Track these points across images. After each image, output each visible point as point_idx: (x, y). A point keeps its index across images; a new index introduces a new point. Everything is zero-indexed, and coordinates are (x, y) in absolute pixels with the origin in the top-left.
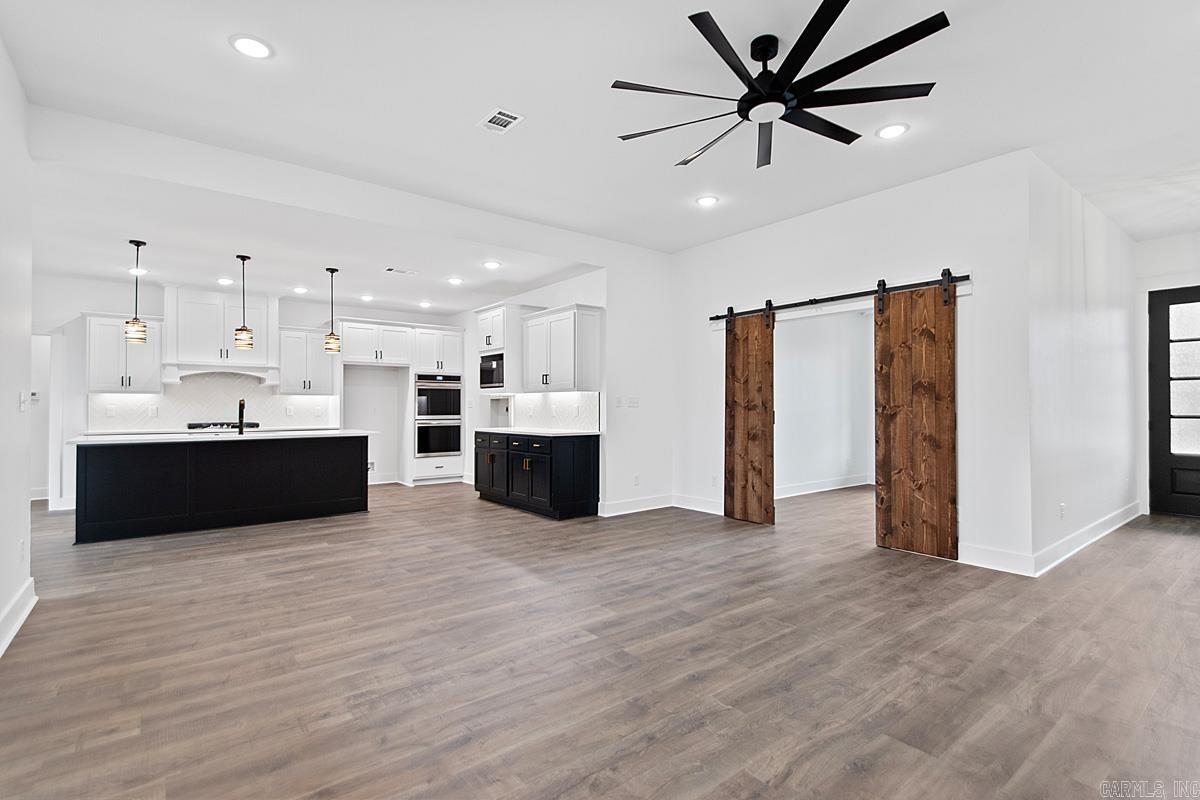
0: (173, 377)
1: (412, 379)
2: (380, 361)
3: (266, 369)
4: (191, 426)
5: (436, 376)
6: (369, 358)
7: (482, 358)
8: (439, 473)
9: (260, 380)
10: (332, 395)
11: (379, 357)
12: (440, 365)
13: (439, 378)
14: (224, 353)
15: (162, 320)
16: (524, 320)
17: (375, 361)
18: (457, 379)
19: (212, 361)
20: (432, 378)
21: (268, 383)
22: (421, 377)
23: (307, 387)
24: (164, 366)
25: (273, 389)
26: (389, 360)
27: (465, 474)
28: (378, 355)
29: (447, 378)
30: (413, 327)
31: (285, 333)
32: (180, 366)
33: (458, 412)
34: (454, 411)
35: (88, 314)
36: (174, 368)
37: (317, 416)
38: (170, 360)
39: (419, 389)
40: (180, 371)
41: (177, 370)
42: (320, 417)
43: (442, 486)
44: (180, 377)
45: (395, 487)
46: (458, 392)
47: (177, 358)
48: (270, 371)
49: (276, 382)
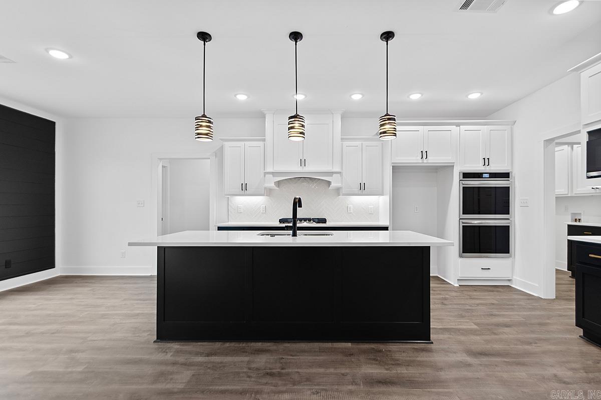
0: (271, 183)
1: (457, 178)
2: (425, 161)
3: (331, 174)
4: (281, 221)
5: (482, 173)
6: (415, 159)
7: (589, 133)
8: (486, 274)
9: (329, 183)
10: (382, 195)
11: (425, 156)
12: (486, 161)
13: (485, 175)
14: (303, 163)
15: (264, 140)
17: (420, 161)
18: (506, 175)
19: (295, 168)
20: (478, 175)
21: (333, 185)
22: (466, 175)
23: (362, 187)
24: (266, 173)
25: (338, 191)
26: (434, 159)
28: (424, 154)
29: (494, 175)
30: (458, 125)
31: (346, 143)
32: (274, 174)
33: (507, 212)
34: (495, 211)
35: (222, 140)
36: (271, 175)
37: (370, 214)
38: (269, 169)
39: (463, 187)
40: (275, 178)
41: (273, 176)
42: (372, 214)
43: (493, 291)
44: (275, 182)
45: (438, 284)
46: (507, 190)
47: (273, 168)
48: (334, 175)
49: (339, 185)
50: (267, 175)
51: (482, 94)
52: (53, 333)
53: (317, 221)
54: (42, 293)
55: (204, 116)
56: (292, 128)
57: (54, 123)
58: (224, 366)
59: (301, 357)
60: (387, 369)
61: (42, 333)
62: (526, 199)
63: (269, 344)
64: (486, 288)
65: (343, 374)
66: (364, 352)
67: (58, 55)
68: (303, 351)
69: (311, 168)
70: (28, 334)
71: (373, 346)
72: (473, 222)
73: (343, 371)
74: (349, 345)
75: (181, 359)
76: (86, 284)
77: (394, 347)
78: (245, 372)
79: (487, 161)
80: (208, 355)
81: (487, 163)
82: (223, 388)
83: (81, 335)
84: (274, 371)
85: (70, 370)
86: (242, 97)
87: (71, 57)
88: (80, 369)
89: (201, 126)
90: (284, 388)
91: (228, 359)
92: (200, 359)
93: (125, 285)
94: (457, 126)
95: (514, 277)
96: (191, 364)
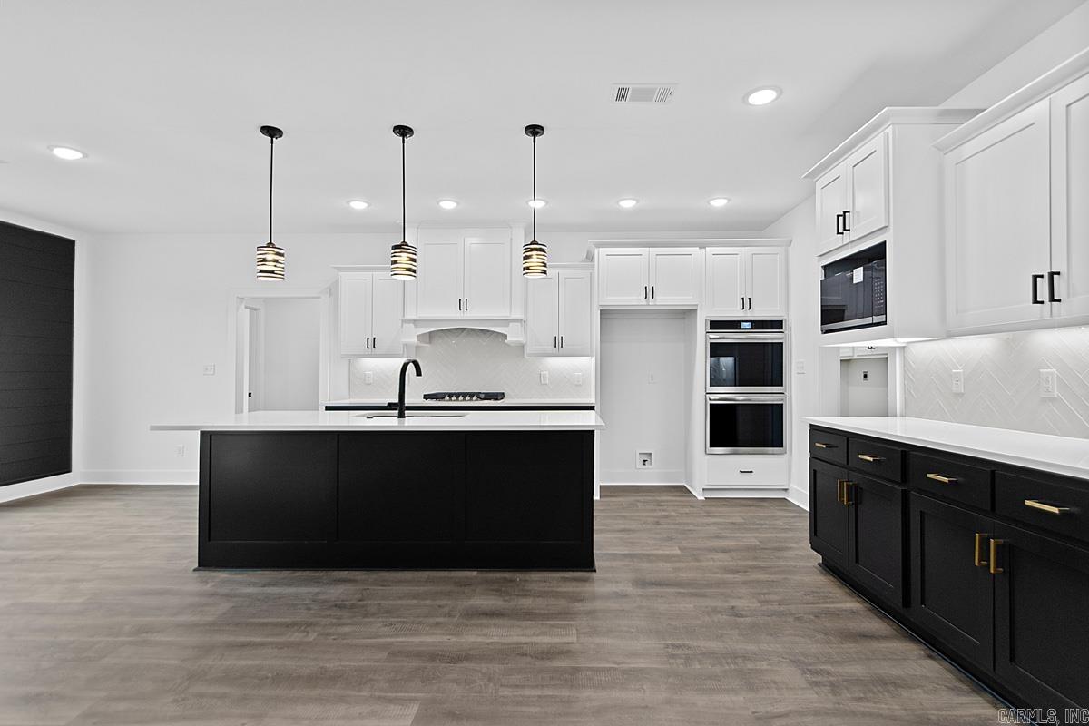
0: (411, 336)
1: (701, 326)
2: (652, 302)
3: (506, 322)
4: (426, 397)
5: (740, 322)
6: (635, 300)
7: (825, 267)
8: (746, 481)
9: (505, 337)
10: (584, 355)
11: (650, 296)
12: (747, 303)
13: (745, 325)
14: (463, 304)
16: (944, 149)
17: (644, 302)
18: (777, 325)
20: (734, 325)
21: (510, 339)
22: (715, 325)
23: (558, 343)
24: (404, 322)
25: (519, 349)
26: (666, 299)
27: (793, 486)
28: (649, 292)
29: (759, 325)
30: (702, 246)
32: (417, 322)
33: (778, 381)
34: (772, 380)
35: (338, 268)
36: (412, 325)
37: (577, 385)
38: (410, 315)
39: (711, 344)
40: (418, 329)
41: (416, 326)
42: (580, 385)
43: (750, 506)
44: (418, 336)
45: (676, 496)
46: (778, 347)
47: (417, 312)
48: (511, 324)
49: (521, 339)
50: (404, 325)
51: (729, 200)
52: (50, 560)
53: (482, 396)
54: (45, 509)
55: (270, 244)
56: (395, 262)
57: (72, 243)
58: (279, 598)
59: (394, 588)
60: (505, 601)
61: (36, 560)
62: (802, 363)
63: (357, 573)
64: (750, 503)
65: (440, 606)
66: (487, 581)
67: (66, 154)
68: (400, 582)
69: (476, 315)
70: (14, 561)
71: (507, 575)
72: (737, 398)
73: (443, 603)
74: (474, 573)
75: (225, 590)
76: (117, 497)
77: (535, 576)
78: (306, 604)
79: (747, 301)
80: (264, 586)
81: (747, 306)
82: (265, 620)
83: (91, 562)
84: (347, 603)
85: (65, 601)
86: (359, 205)
87: (85, 155)
88: (80, 600)
89: (264, 260)
90: (349, 621)
91: (292, 590)
92: (251, 590)
93: (178, 499)
94: (700, 248)
95: (791, 485)
96: (235, 596)
